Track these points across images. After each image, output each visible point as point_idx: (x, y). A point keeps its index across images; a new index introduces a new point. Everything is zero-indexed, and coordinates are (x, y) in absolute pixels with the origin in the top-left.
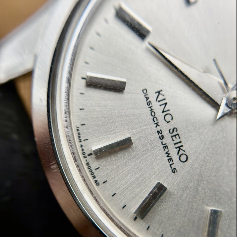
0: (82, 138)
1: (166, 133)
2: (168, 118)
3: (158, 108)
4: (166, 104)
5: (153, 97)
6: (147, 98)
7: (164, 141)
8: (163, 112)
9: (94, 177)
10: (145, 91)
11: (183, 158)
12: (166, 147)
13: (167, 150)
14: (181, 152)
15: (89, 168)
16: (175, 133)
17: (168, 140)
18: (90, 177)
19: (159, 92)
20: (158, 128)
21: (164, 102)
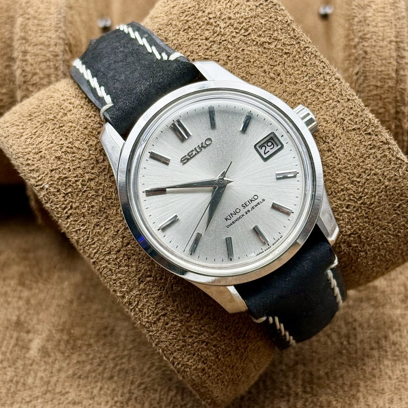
0: (262, 251)
1: (246, 210)
2: (238, 211)
3: (235, 217)
4: (231, 214)
5: (229, 222)
6: (231, 224)
7: (250, 209)
8: (235, 214)
9: (279, 239)
11: (256, 197)
13: (254, 207)
14: (253, 199)
15: (275, 243)
16: (245, 205)
17: (249, 208)
18: (279, 241)
19: (226, 219)
20: (245, 214)
21: (230, 215)
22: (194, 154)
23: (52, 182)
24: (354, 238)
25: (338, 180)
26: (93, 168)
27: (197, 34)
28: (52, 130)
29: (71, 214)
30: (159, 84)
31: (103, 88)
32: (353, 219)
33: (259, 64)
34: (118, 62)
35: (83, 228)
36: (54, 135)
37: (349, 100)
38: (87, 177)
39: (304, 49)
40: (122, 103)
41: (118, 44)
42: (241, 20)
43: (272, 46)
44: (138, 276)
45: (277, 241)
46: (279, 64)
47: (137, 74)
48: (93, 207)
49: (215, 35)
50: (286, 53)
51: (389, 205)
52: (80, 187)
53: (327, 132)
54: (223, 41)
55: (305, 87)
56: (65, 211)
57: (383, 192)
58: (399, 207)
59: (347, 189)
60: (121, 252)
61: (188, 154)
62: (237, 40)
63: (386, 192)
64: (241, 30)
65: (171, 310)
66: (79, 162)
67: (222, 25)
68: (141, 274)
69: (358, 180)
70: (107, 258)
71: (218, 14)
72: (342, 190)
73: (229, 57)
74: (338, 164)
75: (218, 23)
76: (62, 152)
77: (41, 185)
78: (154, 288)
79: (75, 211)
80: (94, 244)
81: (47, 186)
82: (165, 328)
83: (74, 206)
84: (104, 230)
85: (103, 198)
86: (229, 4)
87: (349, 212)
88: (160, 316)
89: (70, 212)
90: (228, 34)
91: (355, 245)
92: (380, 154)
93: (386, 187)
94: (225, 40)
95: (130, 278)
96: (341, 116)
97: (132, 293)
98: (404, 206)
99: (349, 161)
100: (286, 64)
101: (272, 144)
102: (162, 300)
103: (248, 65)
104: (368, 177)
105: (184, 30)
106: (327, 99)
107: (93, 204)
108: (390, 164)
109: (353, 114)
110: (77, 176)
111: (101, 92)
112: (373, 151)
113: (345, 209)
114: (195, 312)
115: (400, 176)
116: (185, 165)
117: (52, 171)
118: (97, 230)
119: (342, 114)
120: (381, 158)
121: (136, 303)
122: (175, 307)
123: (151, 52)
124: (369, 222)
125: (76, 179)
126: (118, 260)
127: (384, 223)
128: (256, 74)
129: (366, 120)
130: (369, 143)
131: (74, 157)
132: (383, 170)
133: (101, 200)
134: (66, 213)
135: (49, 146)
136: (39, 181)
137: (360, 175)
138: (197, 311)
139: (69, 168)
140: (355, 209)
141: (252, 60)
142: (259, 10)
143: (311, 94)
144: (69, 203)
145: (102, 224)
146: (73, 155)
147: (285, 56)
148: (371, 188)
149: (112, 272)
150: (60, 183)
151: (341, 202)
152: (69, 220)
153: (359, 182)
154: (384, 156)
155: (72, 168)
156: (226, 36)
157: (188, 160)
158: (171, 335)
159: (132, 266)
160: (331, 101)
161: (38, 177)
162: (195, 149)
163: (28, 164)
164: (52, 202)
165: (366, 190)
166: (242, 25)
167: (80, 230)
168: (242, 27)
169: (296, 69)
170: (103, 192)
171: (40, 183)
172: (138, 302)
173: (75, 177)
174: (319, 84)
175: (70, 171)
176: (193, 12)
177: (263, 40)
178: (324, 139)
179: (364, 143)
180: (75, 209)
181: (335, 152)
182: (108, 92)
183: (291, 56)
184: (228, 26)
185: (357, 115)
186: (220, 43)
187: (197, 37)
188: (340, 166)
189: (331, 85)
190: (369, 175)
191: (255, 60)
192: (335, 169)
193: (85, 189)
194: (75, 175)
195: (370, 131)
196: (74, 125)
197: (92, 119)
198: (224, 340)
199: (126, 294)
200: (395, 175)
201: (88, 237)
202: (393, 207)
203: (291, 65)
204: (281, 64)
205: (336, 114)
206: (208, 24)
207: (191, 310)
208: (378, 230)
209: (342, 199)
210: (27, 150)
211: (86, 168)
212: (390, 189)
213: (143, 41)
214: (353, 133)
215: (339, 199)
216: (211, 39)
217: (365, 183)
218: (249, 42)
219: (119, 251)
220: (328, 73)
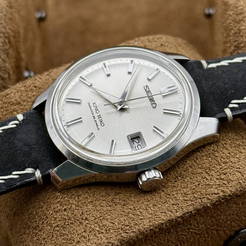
1: (96, 117)
2: (97, 112)
3: (93, 109)
7: (95, 119)
8: (96, 110)
10: (89, 104)
11: (103, 125)
12: (96, 121)
13: (96, 122)
14: (102, 123)
16: (100, 117)
17: (97, 119)
19: (94, 103)
20: (93, 115)
21: (96, 106)
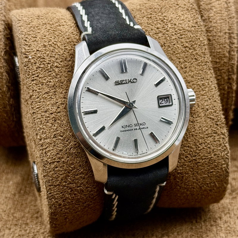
0: (132, 155)
1: (136, 128)
2: (131, 126)
3: (127, 128)
4: (126, 126)
5: (123, 129)
6: (124, 131)
7: (138, 129)
8: (129, 127)
9: (145, 153)
10: (121, 131)
11: (144, 124)
14: (142, 124)
15: (141, 154)
16: (136, 125)
17: (138, 127)
19: (122, 127)
20: (134, 130)
22: (124, 82)
23: (34, 57)
24: (180, 176)
25: (189, 140)
26: (61, 62)
27: (153, 23)
28: (49, 30)
29: (36, 79)
30: (123, 36)
31: (89, 22)
32: (185, 165)
33: (179, 56)
34: (104, 14)
35: (38, 91)
36: (48, 33)
37: (215, 101)
38: (56, 65)
39: (205, 62)
40: (98, 35)
41: (107, 5)
42: (181, 29)
43: (190, 51)
44: (55, 133)
45: (143, 154)
46: (189, 62)
47: (113, 25)
48: (50, 82)
49: (163, 29)
50: (195, 59)
51: (207, 168)
52: (49, 67)
53: (196, 112)
54: (166, 34)
55: (197, 82)
56: (33, 76)
57: (208, 160)
58: (211, 172)
59: (191, 148)
60: (52, 115)
61: (121, 81)
62: (173, 37)
63: (210, 160)
64: (178, 33)
65: (63, 161)
66: (55, 54)
67: (170, 26)
68: (57, 133)
69: (200, 146)
70: (43, 114)
71: (170, 19)
72: (188, 147)
73: (165, 44)
74: (193, 132)
75: (168, 23)
76: (49, 44)
77: (27, 55)
78: (60, 144)
79: (39, 79)
80: (40, 102)
81: (30, 57)
82: (54, 169)
83: (40, 76)
84: (50, 98)
85: (58, 80)
86: (178, 17)
87: (185, 160)
88: (55, 161)
89: (35, 78)
90: (171, 32)
91: (178, 180)
92: (218, 138)
93: (211, 158)
94: (167, 34)
95: (50, 131)
96: (207, 107)
97: (46, 141)
98: (214, 173)
99: (200, 133)
100: (193, 64)
101: (167, 101)
102: (61, 153)
103: (173, 54)
104: (205, 147)
105: (147, 18)
106: (204, 95)
107: (52, 80)
108: (220, 146)
109: (214, 110)
110: (50, 61)
111: (87, 24)
112: (215, 135)
113: (184, 157)
114: (76, 169)
115: (221, 156)
116: (116, 86)
117: (38, 51)
118: (46, 96)
119: (208, 106)
120: (217, 141)
121: (46, 147)
122: (66, 161)
123: (125, 18)
124: (192, 172)
125: (49, 62)
126: (49, 119)
127: (199, 177)
128: (174, 61)
129: (219, 116)
130: (215, 129)
131: (54, 50)
132: (215, 147)
133: (57, 81)
134: (33, 77)
135: (42, 37)
136: (27, 52)
137: (202, 144)
138: (77, 169)
139: (48, 54)
140: (189, 161)
141: (176, 52)
142: (193, 29)
143: (197, 87)
144: (38, 73)
145: (50, 94)
146: (54, 49)
147: (194, 60)
148: (203, 154)
149: (41, 123)
150: (38, 60)
151: (184, 153)
152: (32, 83)
153: (199, 147)
154: (218, 141)
155: (49, 55)
156: (169, 32)
157: (119, 84)
158: (55, 175)
159: (55, 126)
160: (206, 97)
161: (28, 50)
162: (126, 80)
163: (26, 40)
164: (28, 67)
165: (200, 154)
166: (180, 32)
167: (36, 90)
168: (180, 33)
169: (197, 70)
170: (60, 77)
171: (27, 54)
172: (47, 147)
173: (49, 61)
174: (204, 85)
175: (48, 56)
176: (156, 11)
177: (187, 45)
178: (193, 114)
179: (212, 128)
180: (40, 78)
181: (195, 124)
182: (91, 26)
183: (198, 62)
184: (172, 28)
185: (215, 112)
186: (164, 34)
187: (153, 24)
188: (194, 133)
189: (210, 88)
190: (206, 146)
191: (178, 53)
192: (190, 133)
193: (51, 70)
194: (49, 60)
195: (218, 123)
196: (62, 33)
197: (74, 36)
198: (81, 194)
199: (43, 139)
200: (219, 154)
201: (38, 97)
202: (208, 171)
203: (195, 66)
204: (190, 63)
205: (206, 105)
206: (162, 21)
207: (74, 167)
208: (194, 179)
209: (186, 151)
210: (29, 33)
211: (58, 59)
212: (212, 160)
213: (122, 11)
214: (209, 120)
215: (184, 151)
216: (160, 30)
217: (202, 149)
218: (179, 42)
219: (51, 114)
220: (212, 82)
